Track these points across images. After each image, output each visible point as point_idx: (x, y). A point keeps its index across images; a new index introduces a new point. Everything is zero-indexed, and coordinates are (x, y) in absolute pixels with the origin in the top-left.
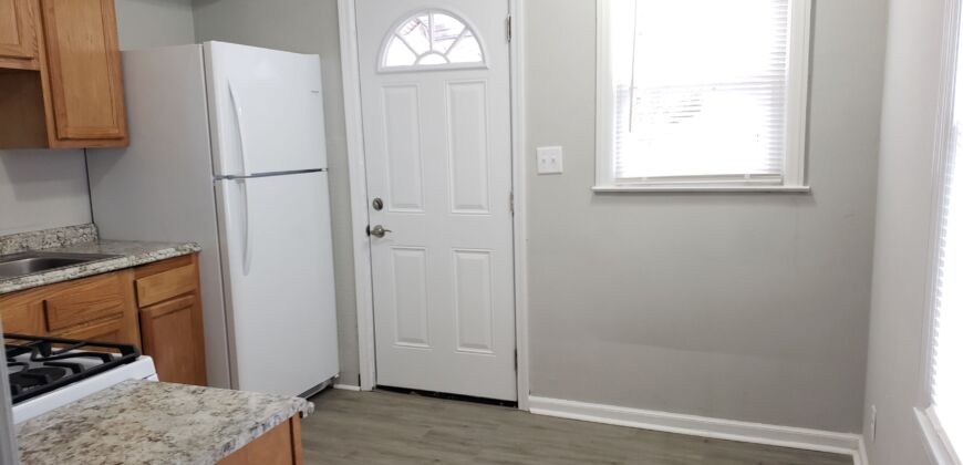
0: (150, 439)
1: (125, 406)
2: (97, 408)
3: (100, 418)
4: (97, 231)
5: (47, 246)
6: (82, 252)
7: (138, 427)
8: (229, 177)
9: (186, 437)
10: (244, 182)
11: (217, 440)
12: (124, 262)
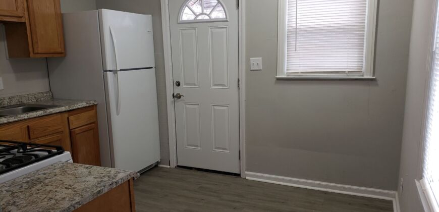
0: (66, 188)
1: (57, 173)
2: (45, 174)
3: (46, 178)
4: (52, 94)
5: (30, 101)
6: (45, 104)
7: (61, 182)
8: (110, 71)
9: (82, 187)
10: (117, 73)
11: (95, 189)
12: (63, 109)
